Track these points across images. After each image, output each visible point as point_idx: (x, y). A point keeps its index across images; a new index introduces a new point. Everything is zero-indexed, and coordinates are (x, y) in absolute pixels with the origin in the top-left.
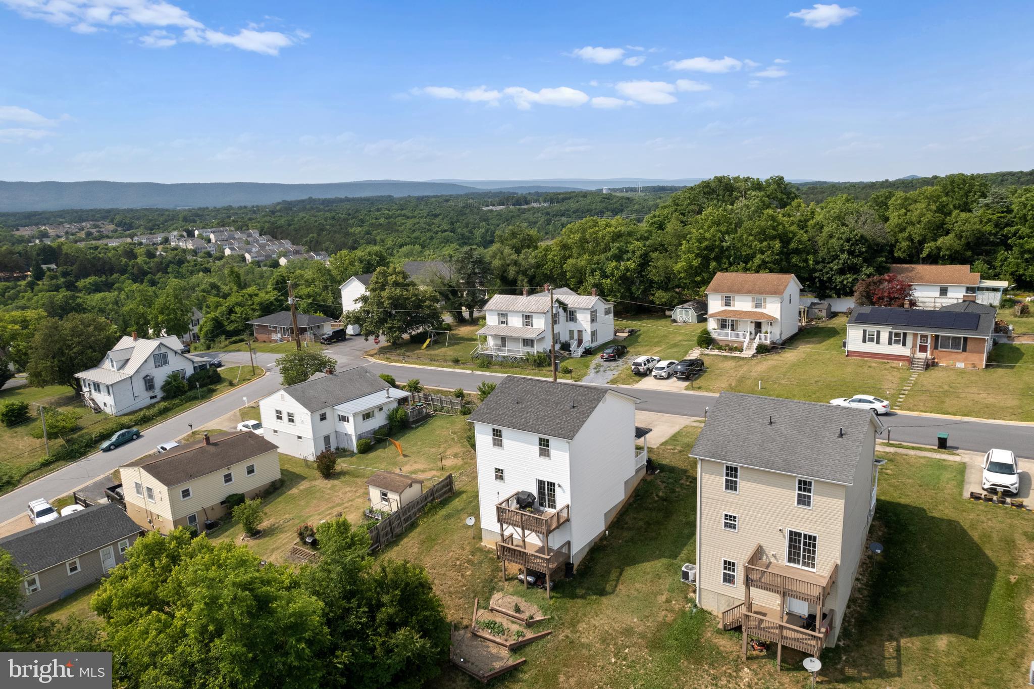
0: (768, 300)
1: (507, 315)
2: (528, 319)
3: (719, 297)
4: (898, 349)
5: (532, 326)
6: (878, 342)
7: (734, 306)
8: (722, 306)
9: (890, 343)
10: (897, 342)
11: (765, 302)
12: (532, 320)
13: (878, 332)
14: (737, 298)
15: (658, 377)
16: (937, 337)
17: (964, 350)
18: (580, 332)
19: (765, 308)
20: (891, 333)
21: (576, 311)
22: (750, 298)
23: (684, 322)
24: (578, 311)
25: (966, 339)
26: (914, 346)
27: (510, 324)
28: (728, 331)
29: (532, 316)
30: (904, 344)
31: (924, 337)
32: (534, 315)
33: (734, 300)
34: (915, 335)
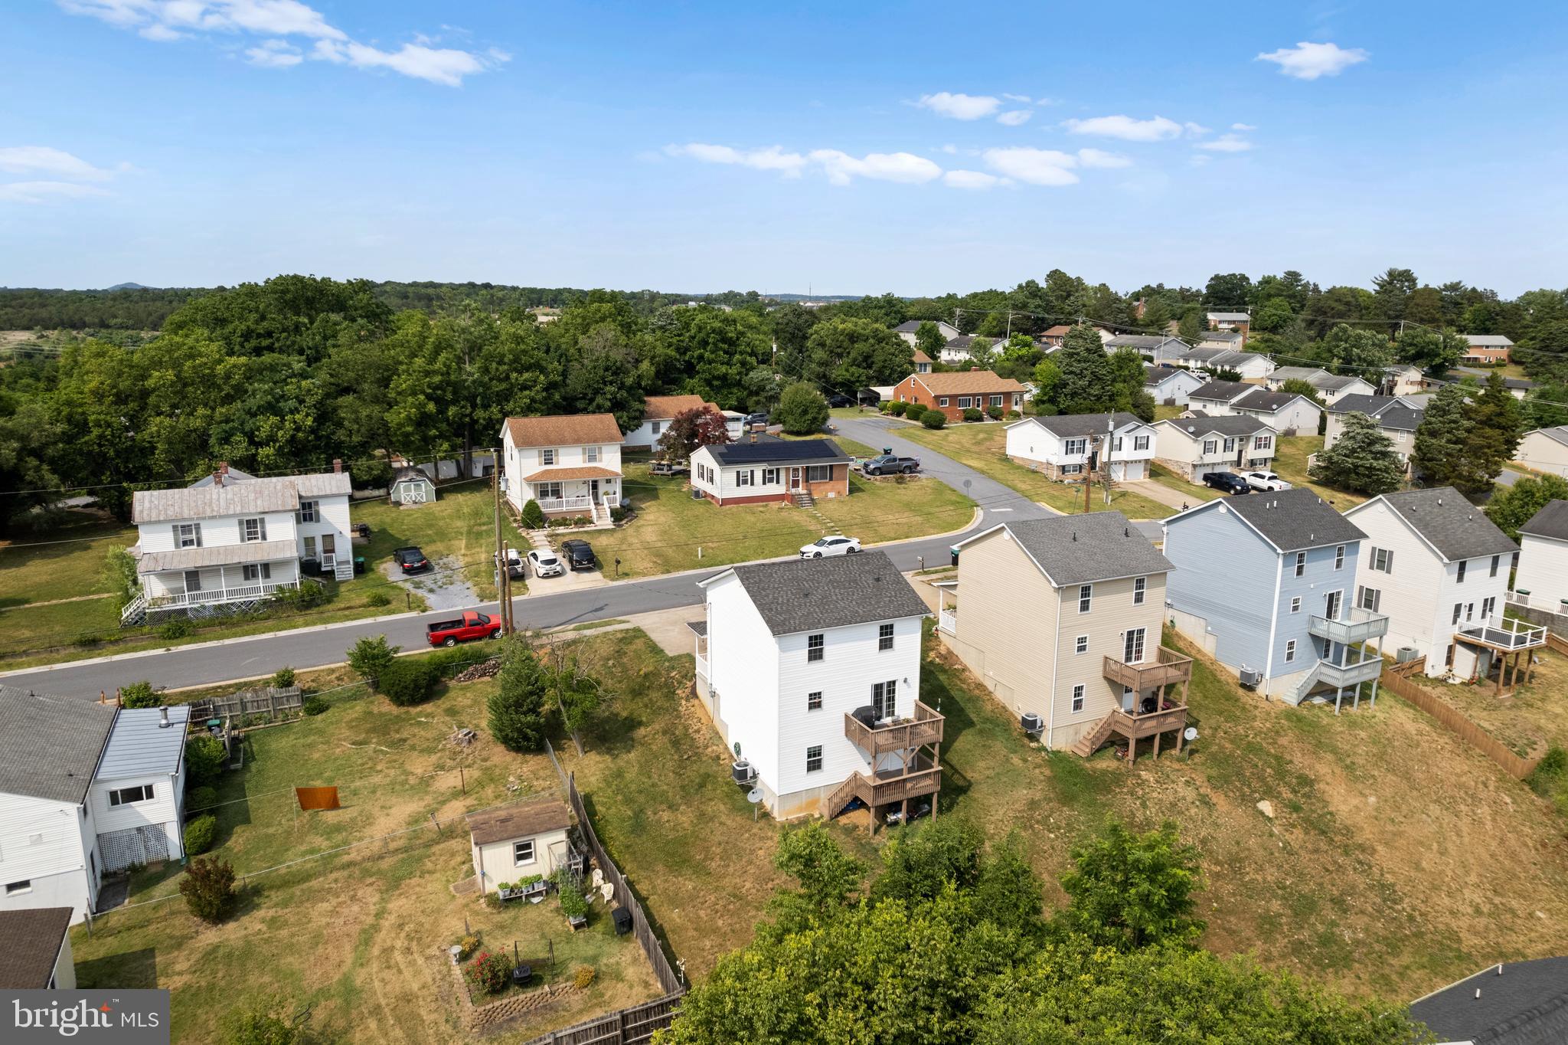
0: (604, 449)
1: (198, 527)
2: (252, 527)
3: (535, 452)
4: (773, 489)
5: (264, 538)
6: (752, 484)
7: (557, 463)
8: (540, 464)
9: (764, 483)
10: (771, 480)
11: (600, 453)
12: (263, 527)
13: (752, 472)
14: (561, 451)
15: (551, 573)
16: (808, 468)
17: (831, 479)
18: (329, 539)
19: (601, 461)
20: (764, 471)
21: (317, 503)
22: (580, 450)
23: (415, 502)
24: (320, 501)
25: (831, 466)
26: (787, 483)
27: (206, 543)
28: (551, 499)
29: (262, 521)
30: (778, 482)
31: (796, 470)
32: (267, 518)
33: (557, 455)
34: (787, 469)
